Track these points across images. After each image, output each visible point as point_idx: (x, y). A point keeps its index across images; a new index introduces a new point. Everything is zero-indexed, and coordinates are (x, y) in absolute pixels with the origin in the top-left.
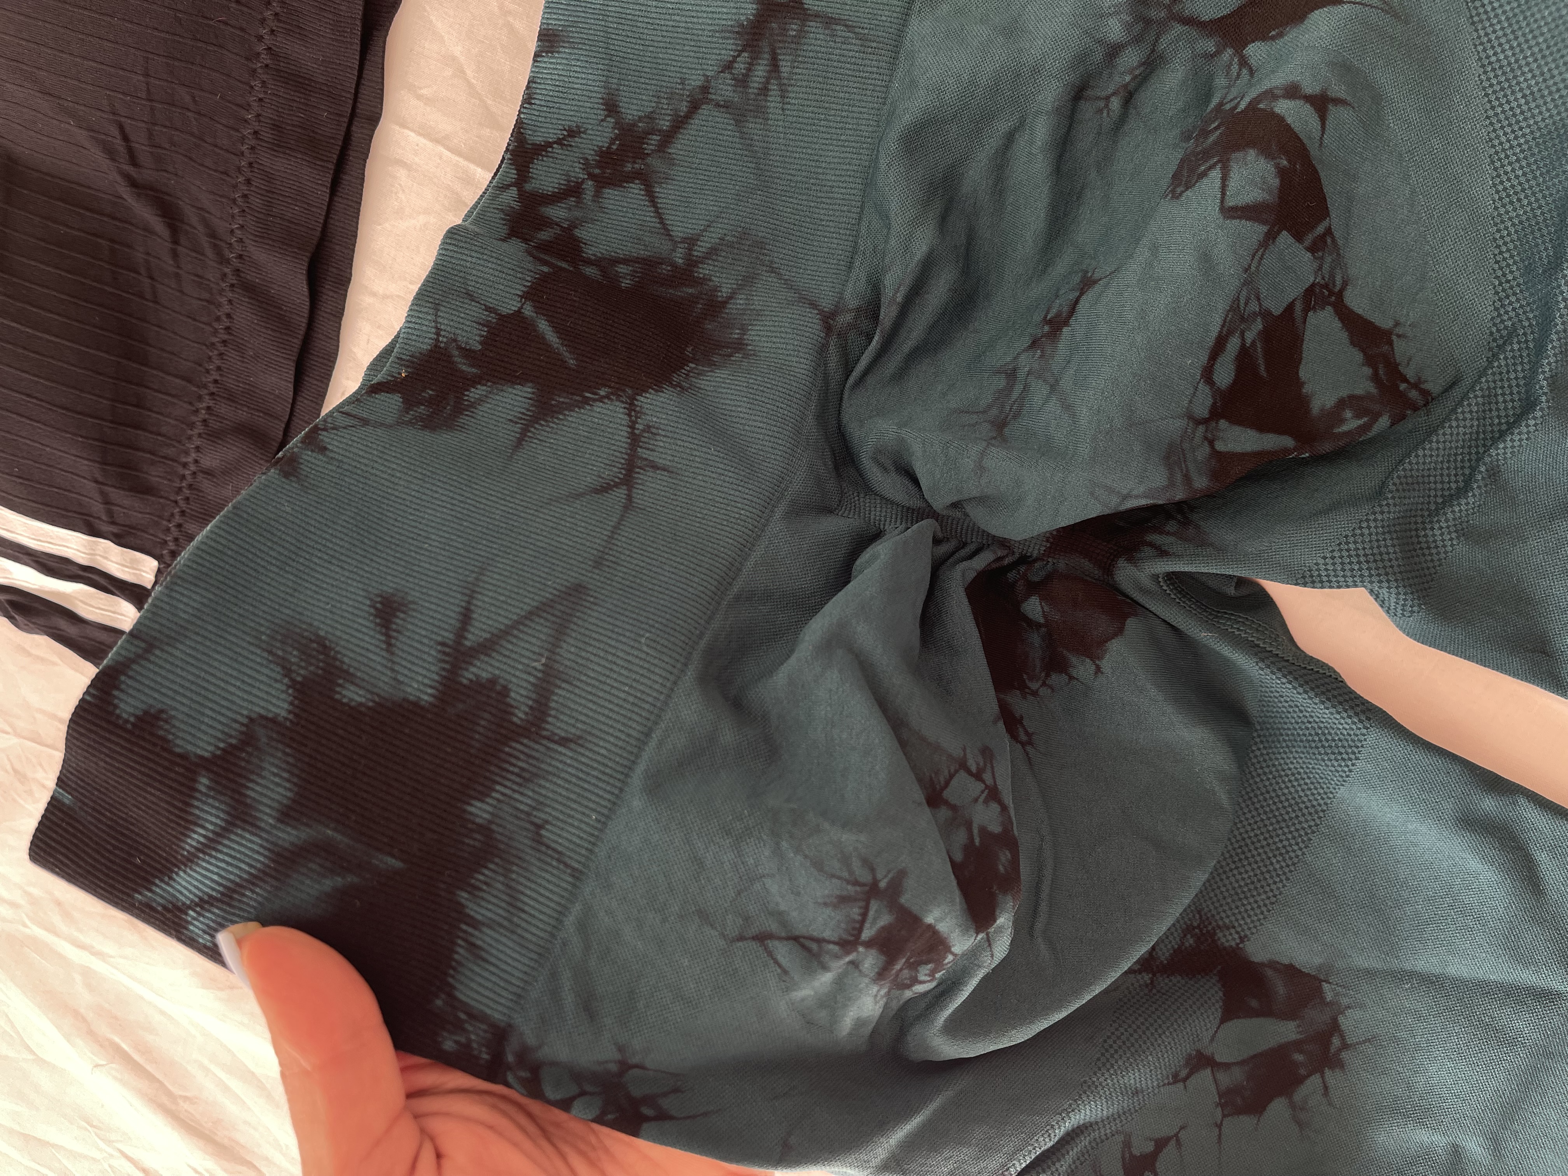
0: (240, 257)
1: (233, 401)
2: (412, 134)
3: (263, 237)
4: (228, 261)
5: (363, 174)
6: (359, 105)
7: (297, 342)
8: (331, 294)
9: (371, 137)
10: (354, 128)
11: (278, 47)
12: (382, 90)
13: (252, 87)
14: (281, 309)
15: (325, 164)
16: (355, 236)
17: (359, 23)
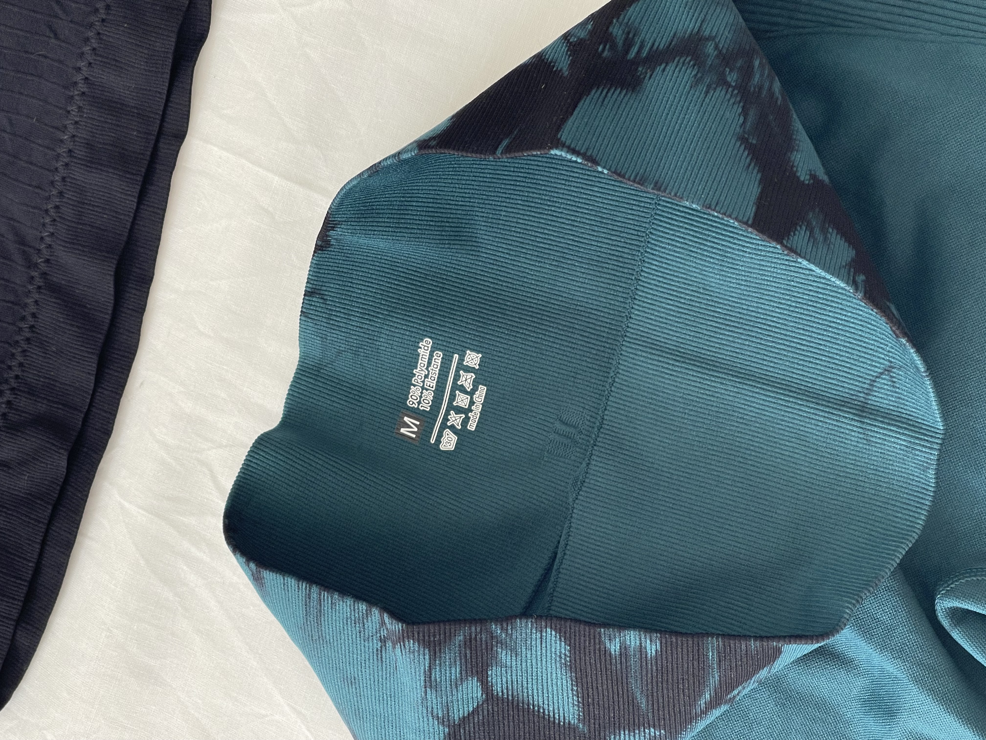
0: (47, 261)
1: (34, 395)
2: (216, 149)
3: (73, 244)
4: (36, 265)
5: (169, 185)
6: (165, 124)
7: (101, 337)
8: (134, 291)
9: (178, 152)
10: (161, 145)
11: (95, 77)
12: (189, 112)
13: (69, 112)
14: (85, 307)
15: (135, 177)
16: (159, 240)
17: (170, 56)
